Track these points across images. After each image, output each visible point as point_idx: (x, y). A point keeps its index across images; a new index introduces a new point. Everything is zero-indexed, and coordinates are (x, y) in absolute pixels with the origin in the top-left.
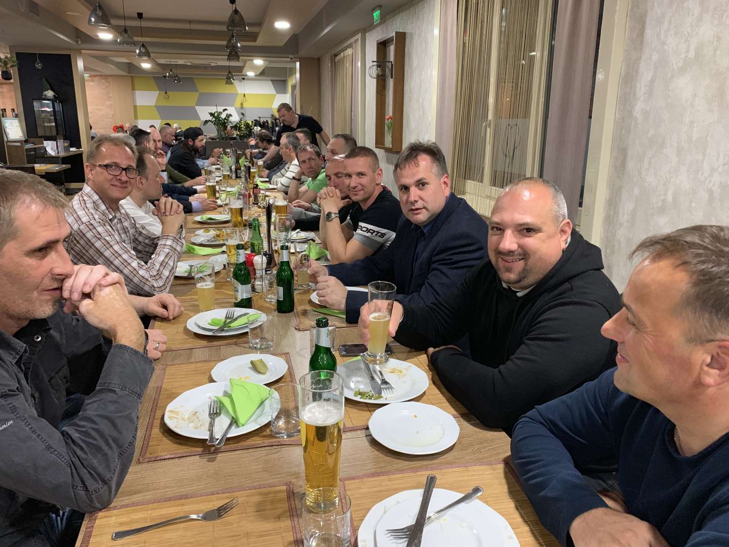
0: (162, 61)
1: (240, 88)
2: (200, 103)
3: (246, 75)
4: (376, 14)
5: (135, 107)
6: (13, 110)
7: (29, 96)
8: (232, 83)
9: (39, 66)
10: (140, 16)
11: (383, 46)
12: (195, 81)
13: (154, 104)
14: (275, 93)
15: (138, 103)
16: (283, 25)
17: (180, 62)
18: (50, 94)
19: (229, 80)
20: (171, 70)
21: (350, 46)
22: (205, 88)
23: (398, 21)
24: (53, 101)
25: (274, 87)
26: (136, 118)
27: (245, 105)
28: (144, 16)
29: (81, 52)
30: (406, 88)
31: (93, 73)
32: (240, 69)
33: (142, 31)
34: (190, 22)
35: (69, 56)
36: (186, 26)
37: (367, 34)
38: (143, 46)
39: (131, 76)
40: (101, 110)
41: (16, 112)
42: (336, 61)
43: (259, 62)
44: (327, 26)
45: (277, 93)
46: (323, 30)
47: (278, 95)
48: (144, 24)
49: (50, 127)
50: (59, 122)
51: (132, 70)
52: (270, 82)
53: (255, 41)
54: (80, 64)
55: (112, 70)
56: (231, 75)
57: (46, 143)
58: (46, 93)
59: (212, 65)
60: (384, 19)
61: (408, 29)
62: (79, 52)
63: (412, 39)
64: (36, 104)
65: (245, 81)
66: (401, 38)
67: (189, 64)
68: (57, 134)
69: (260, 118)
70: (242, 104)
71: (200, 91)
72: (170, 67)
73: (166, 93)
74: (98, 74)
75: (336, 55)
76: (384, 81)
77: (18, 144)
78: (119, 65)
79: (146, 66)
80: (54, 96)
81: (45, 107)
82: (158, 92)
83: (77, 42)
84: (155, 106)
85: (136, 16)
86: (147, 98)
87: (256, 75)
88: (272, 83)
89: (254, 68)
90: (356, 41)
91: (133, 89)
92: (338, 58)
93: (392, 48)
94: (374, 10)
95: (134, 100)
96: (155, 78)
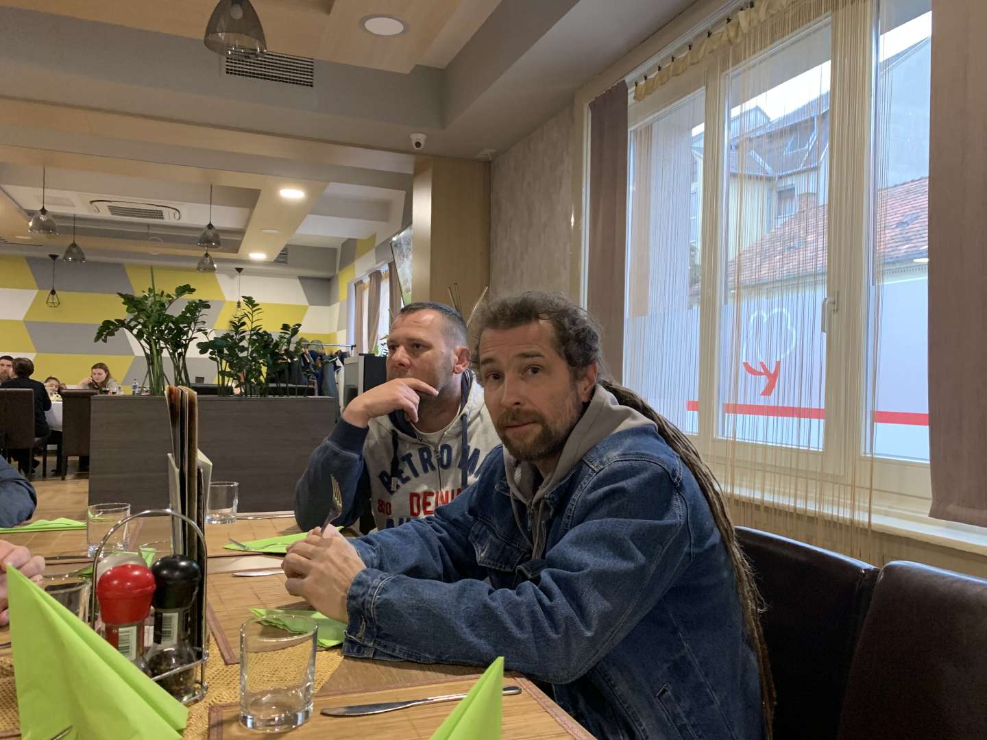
3: (247, 261)
13: (20, 316)
14: (307, 304)
25: (304, 291)
43: (292, 193)
45: (312, 303)
47: (312, 308)
52: (298, 282)
65: (243, 275)
73: (53, 292)
82: (36, 292)
84: (24, 321)
86: (6, 303)
88: (302, 284)
96: (31, 261)
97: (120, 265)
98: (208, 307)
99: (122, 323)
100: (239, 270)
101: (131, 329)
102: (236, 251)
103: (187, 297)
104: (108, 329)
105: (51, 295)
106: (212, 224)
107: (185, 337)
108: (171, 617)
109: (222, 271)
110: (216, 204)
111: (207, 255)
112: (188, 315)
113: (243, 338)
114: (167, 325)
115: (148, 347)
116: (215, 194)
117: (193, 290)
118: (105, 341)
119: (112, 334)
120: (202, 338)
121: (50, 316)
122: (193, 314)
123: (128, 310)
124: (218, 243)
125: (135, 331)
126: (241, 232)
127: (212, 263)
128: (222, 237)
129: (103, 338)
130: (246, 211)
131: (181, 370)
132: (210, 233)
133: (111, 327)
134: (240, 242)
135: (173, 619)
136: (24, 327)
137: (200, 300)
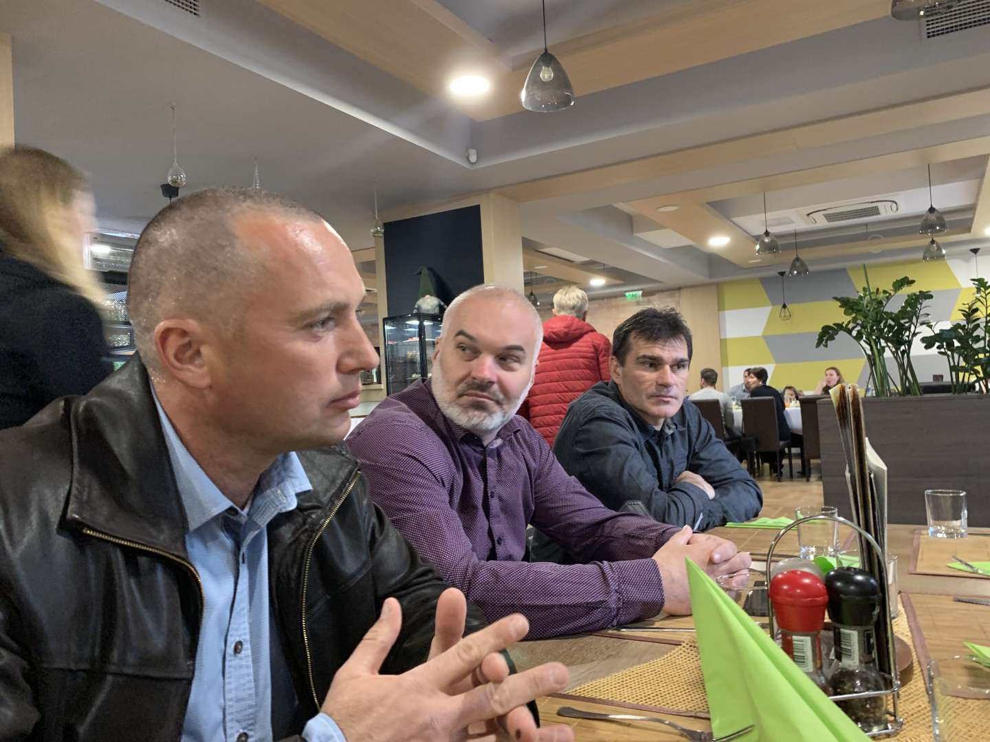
5: (723, 343)
13: (760, 333)
15: (730, 334)
26: (725, 364)
39: (715, 282)
73: (784, 306)
79: (719, 242)
82: (769, 308)
84: (764, 336)
86: (747, 322)
91: (721, 307)
95: (720, 327)
96: (765, 281)
98: (931, 297)
99: (840, 327)
101: (850, 332)
102: (969, 230)
103: (907, 291)
104: (827, 334)
105: (783, 310)
106: (934, 206)
107: (907, 333)
108: (849, 635)
109: (953, 256)
110: (935, 185)
111: (933, 242)
112: (909, 309)
113: (978, 326)
114: (886, 322)
115: (869, 347)
116: (933, 174)
117: (913, 282)
118: (826, 346)
119: (832, 338)
120: (926, 332)
121: (783, 329)
122: (914, 307)
123: (845, 313)
124: (943, 226)
125: (854, 333)
126: (972, 208)
127: (939, 249)
128: (947, 219)
129: (824, 343)
130: (975, 182)
131: (906, 368)
132: (933, 217)
133: (831, 332)
134: (971, 220)
135: (853, 636)
136: (763, 341)
137: (920, 292)
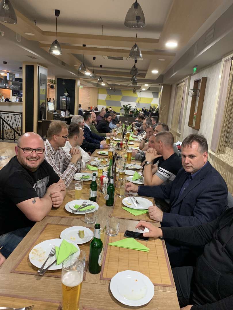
0: (109, 83)
1: (139, 95)
2: (122, 100)
3: (142, 90)
4: (195, 69)
5: (98, 100)
6: (53, 99)
7: (59, 94)
8: (135, 93)
9: (64, 84)
10: (101, 66)
11: (197, 82)
12: (122, 91)
13: (105, 99)
14: (153, 98)
15: (99, 99)
16: (155, 72)
17: (116, 84)
18: (66, 94)
19: (134, 91)
20: (112, 87)
21: (184, 81)
22: (125, 94)
23: (205, 73)
24: (67, 97)
25: (153, 95)
26: (98, 104)
27: (140, 102)
28: (103, 66)
29: (79, 79)
30: (204, 102)
31: (84, 86)
32: (140, 87)
33: (101, 72)
34: (120, 69)
35: (75, 80)
36: (118, 70)
37: (191, 77)
38: (101, 78)
39: (98, 88)
40: (85, 100)
41: (54, 100)
42: (178, 87)
43: (147, 85)
44: (174, 73)
45: (154, 98)
46: (172, 74)
48: (102, 69)
49: (65, 106)
50: (68, 104)
51: (98, 86)
53: (145, 77)
54: (78, 83)
55: (91, 85)
56: (135, 89)
57: (61, 112)
58: (65, 93)
59: (129, 85)
60: (198, 71)
61: (208, 76)
62: (79, 78)
63: (210, 80)
64: (61, 97)
65: (141, 92)
66: (205, 80)
67: (120, 85)
68: (67, 109)
69: (144, 108)
70: (139, 101)
71: (123, 95)
72: (111, 85)
74: (86, 86)
75: (178, 84)
76: (196, 97)
77: (51, 112)
78: (93, 84)
79: (103, 84)
80: (68, 95)
81: (64, 99)
82: (107, 95)
83: (78, 75)
85: (100, 66)
86: (103, 97)
87: (146, 90)
88: (152, 93)
89: (145, 87)
90: (186, 79)
91: (98, 93)
92: (179, 86)
93: (200, 84)
94: (194, 67)
95: (98, 97)
97: (120, 90)
100: (141, 91)
113: (135, 111)
117: (130, 105)
122: (130, 108)
136: (105, 101)
